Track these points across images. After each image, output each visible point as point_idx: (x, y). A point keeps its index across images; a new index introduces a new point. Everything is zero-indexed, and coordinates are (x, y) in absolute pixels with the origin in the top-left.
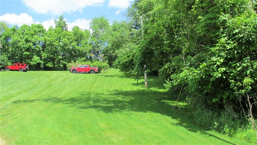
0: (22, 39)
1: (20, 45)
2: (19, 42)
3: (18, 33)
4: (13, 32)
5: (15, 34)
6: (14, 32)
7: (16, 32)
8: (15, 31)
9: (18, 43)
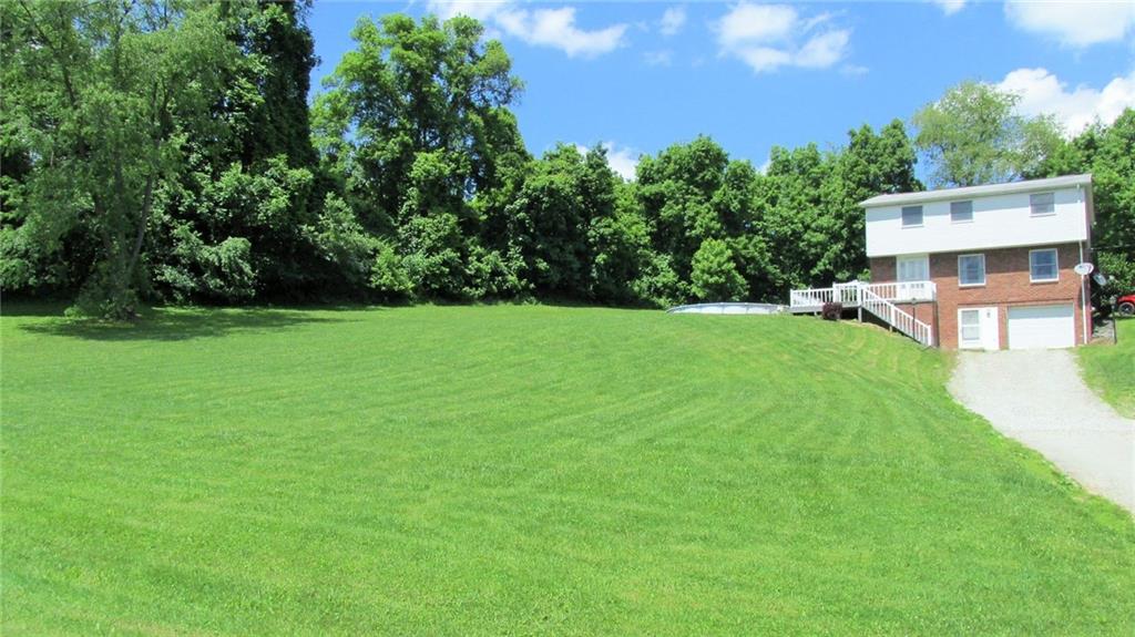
0: (1127, 175)
1: (1122, 203)
2: (1118, 187)
3: (1108, 152)
4: (1087, 153)
5: (1097, 158)
6: (1092, 151)
7: (1100, 150)
8: (1096, 148)
9: (1116, 195)
